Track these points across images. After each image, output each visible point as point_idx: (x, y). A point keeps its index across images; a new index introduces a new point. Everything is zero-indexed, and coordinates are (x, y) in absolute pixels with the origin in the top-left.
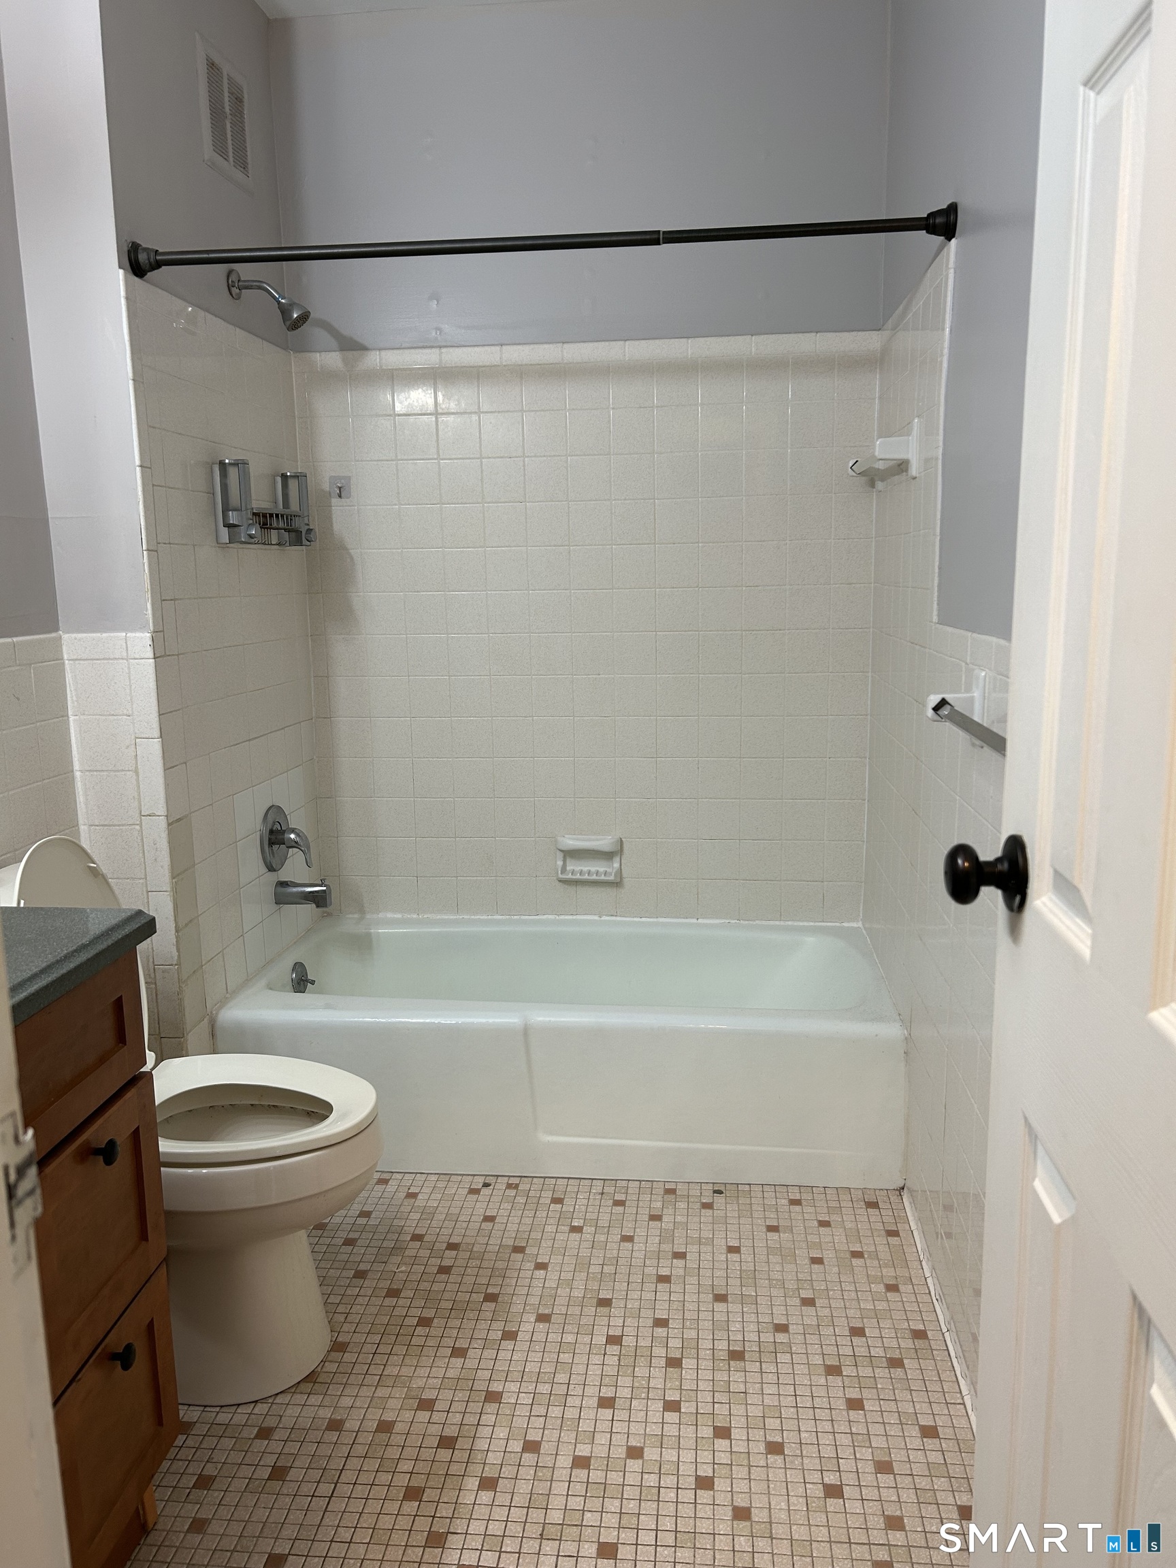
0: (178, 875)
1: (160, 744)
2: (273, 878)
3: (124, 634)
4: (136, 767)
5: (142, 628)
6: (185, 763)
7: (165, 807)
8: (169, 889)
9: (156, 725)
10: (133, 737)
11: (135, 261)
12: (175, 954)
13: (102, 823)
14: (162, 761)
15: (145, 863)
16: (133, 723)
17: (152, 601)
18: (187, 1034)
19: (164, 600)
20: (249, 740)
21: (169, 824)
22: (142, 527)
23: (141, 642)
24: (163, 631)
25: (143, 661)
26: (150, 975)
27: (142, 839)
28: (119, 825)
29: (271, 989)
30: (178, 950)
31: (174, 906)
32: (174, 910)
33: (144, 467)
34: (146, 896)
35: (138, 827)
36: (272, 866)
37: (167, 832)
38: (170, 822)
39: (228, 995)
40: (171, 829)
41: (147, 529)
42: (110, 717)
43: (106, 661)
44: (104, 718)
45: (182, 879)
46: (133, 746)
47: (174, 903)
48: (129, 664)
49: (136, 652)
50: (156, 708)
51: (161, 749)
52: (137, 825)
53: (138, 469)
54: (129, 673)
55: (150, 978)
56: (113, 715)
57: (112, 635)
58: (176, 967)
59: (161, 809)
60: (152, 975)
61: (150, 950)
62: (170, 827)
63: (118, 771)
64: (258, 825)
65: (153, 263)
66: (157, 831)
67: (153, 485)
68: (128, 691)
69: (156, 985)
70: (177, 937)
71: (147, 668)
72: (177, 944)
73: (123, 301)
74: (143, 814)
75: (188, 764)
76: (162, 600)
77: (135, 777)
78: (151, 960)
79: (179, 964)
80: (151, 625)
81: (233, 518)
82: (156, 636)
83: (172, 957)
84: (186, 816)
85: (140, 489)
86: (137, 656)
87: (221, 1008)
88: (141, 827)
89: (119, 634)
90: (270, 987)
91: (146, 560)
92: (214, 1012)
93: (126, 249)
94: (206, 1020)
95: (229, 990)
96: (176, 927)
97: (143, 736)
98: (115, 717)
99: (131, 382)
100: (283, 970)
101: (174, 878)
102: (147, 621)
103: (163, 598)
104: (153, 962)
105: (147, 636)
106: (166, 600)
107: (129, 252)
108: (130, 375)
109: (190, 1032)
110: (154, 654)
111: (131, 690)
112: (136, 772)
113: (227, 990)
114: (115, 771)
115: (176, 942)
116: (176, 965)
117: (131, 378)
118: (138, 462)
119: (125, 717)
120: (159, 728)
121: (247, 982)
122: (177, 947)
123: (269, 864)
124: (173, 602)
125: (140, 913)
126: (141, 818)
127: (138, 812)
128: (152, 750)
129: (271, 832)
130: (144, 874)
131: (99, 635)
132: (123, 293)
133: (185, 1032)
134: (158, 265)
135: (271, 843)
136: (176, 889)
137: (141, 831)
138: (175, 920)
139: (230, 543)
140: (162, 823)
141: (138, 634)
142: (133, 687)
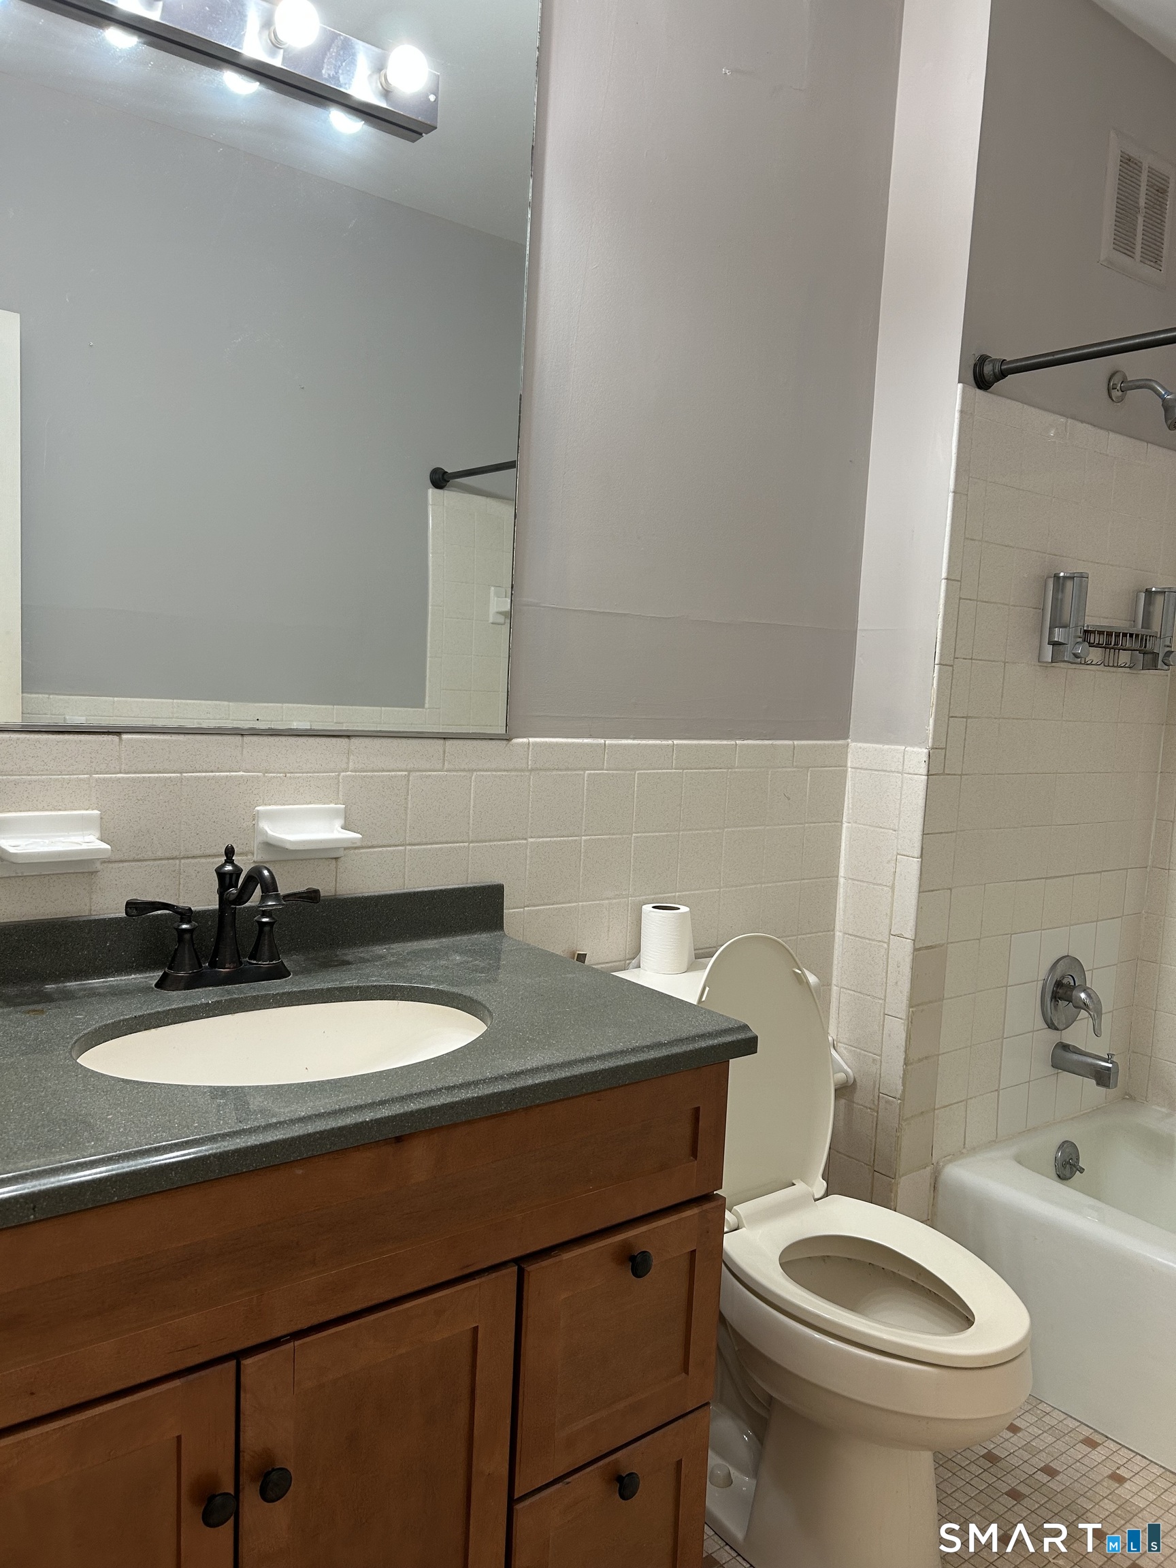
0: (918, 1005)
1: (919, 865)
2: (1054, 1037)
3: (904, 747)
4: (893, 884)
5: (919, 745)
6: (951, 889)
7: (914, 930)
8: (904, 1017)
9: (918, 845)
10: (895, 853)
11: (980, 374)
12: (900, 1088)
13: (855, 933)
14: (918, 883)
15: (886, 983)
16: (897, 838)
17: (935, 716)
18: (900, 1177)
19: (952, 717)
20: (1046, 878)
21: (915, 950)
22: (938, 640)
23: (917, 757)
24: (946, 748)
25: (916, 776)
26: (874, 1101)
27: (888, 958)
28: (869, 939)
29: (1019, 1162)
30: (904, 1084)
31: (907, 1037)
32: (906, 1041)
33: (951, 580)
34: (882, 1018)
35: (885, 945)
36: (1053, 1024)
37: (911, 957)
38: (917, 947)
39: (964, 1151)
40: (917, 955)
41: (943, 643)
42: (878, 829)
43: (883, 773)
44: (872, 829)
45: (922, 1011)
46: (894, 862)
47: (907, 1034)
48: (903, 778)
49: (911, 766)
50: (921, 827)
51: (919, 869)
52: (885, 942)
53: (944, 582)
54: (902, 787)
55: (874, 1104)
56: (881, 827)
57: (893, 747)
58: (899, 1101)
59: (910, 934)
60: (876, 1102)
61: (878, 1075)
62: (915, 953)
63: (878, 885)
64: (1043, 973)
65: (997, 373)
66: (903, 952)
67: (960, 598)
68: (898, 806)
69: (878, 1114)
70: (904, 1071)
71: (918, 784)
72: (903, 1077)
73: (957, 415)
74: (892, 933)
75: (953, 890)
76: (948, 713)
77: (890, 893)
78: (877, 1086)
79: (902, 1098)
80: (930, 740)
81: (1058, 635)
82: (933, 753)
83: (897, 1090)
84: (942, 945)
85: (942, 601)
86: (911, 772)
87: (950, 1161)
88: (889, 946)
89: (899, 747)
90: (1020, 1160)
91: (936, 675)
92: (941, 1164)
93: (972, 363)
94: (928, 1169)
95: (966, 1146)
96: (905, 1059)
97: (904, 853)
98: (883, 830)
99: (951, 495)
100: (1048, 1144)
101: (912, 1007)
102: (928, 737)
103: (951, 715)
104: (879, 1090)
105: (923, 752)
106: (956, 717)
107: (975, 365)
108: (952, 487)
109: (903, 1176)
110: (928, 771)
111: (900, 805)
112: (893, 888)
113: (964, 1144)
114: (874, 884)
115: (903, 1075)
116: (899, 1099)
117: (952, 490)
118: (944, 575)
119: (891, 831)
120: (920, 848)
121: (993, 1143)
122: (903, 1080)
123: (1049, 1022)
124: (965, 720)
125: (745, 1028)
126: (889, 937)
127: (888, 930)
128: (911, 867)
129: (1059, 984)
130: (884, 994)
131: (881, 746)
132: (958, 407)
133: (897, 1175)
134: (1003, 375)
135: (1055, 997)
136: (912, 1019)
137: (888, 950)
138: (906, 1052)
139: (1052, 662)
140: (908, 946)
141: (916, 749)
142: (903, 802)
